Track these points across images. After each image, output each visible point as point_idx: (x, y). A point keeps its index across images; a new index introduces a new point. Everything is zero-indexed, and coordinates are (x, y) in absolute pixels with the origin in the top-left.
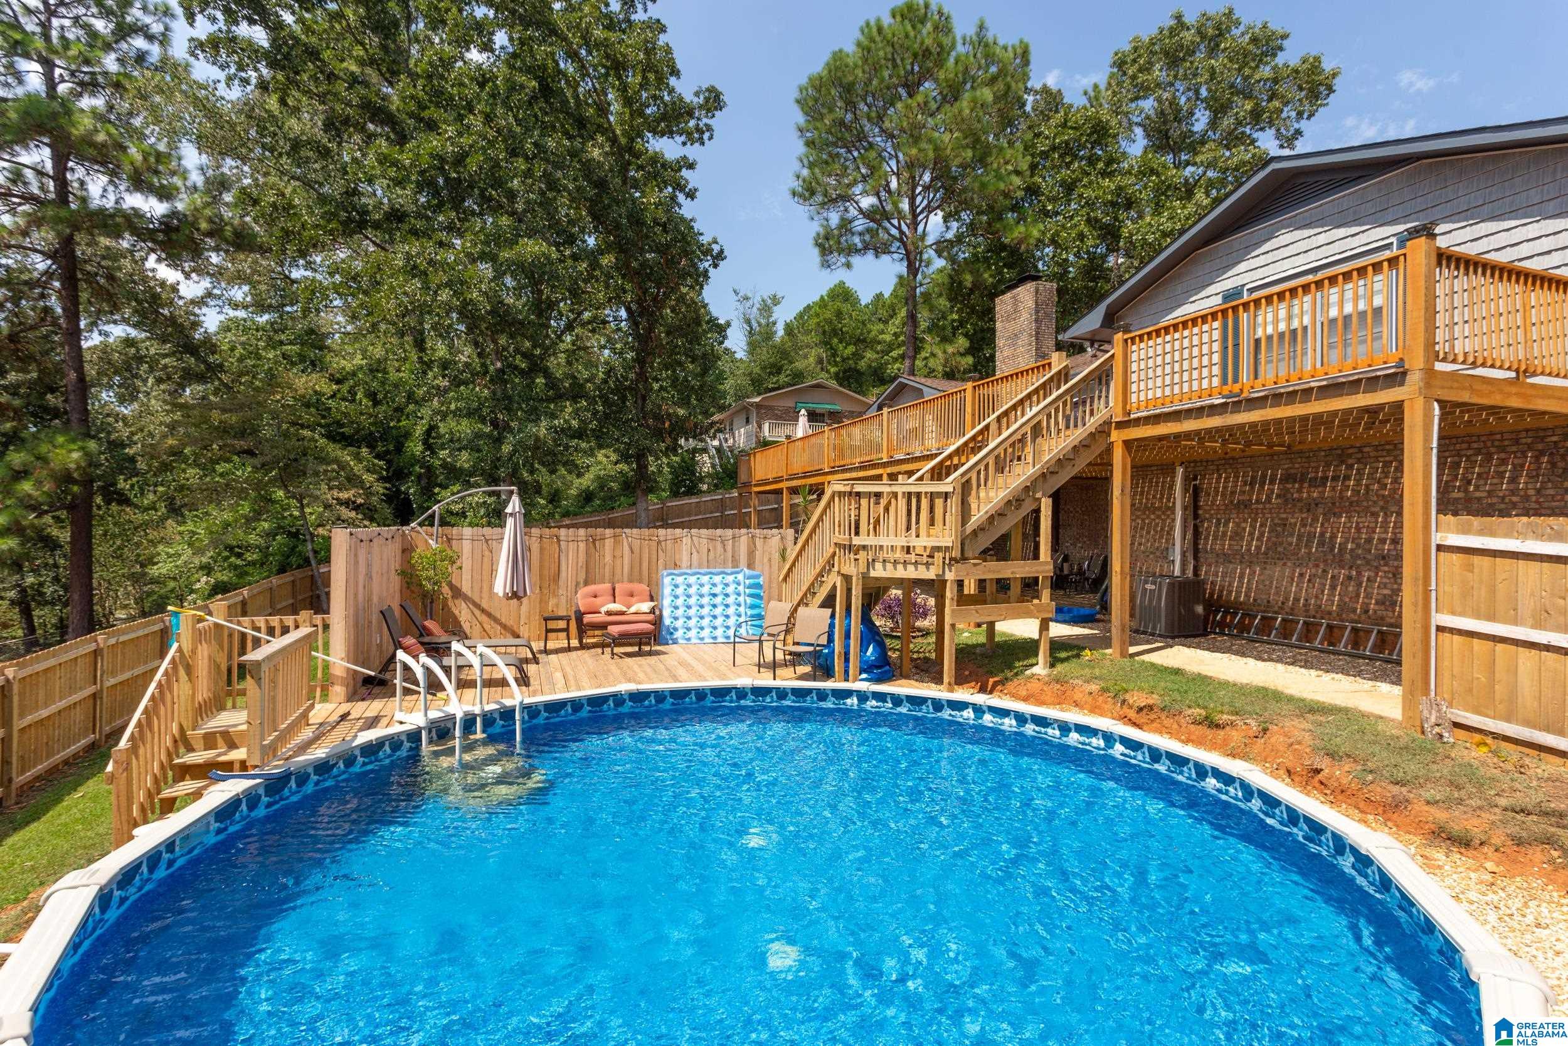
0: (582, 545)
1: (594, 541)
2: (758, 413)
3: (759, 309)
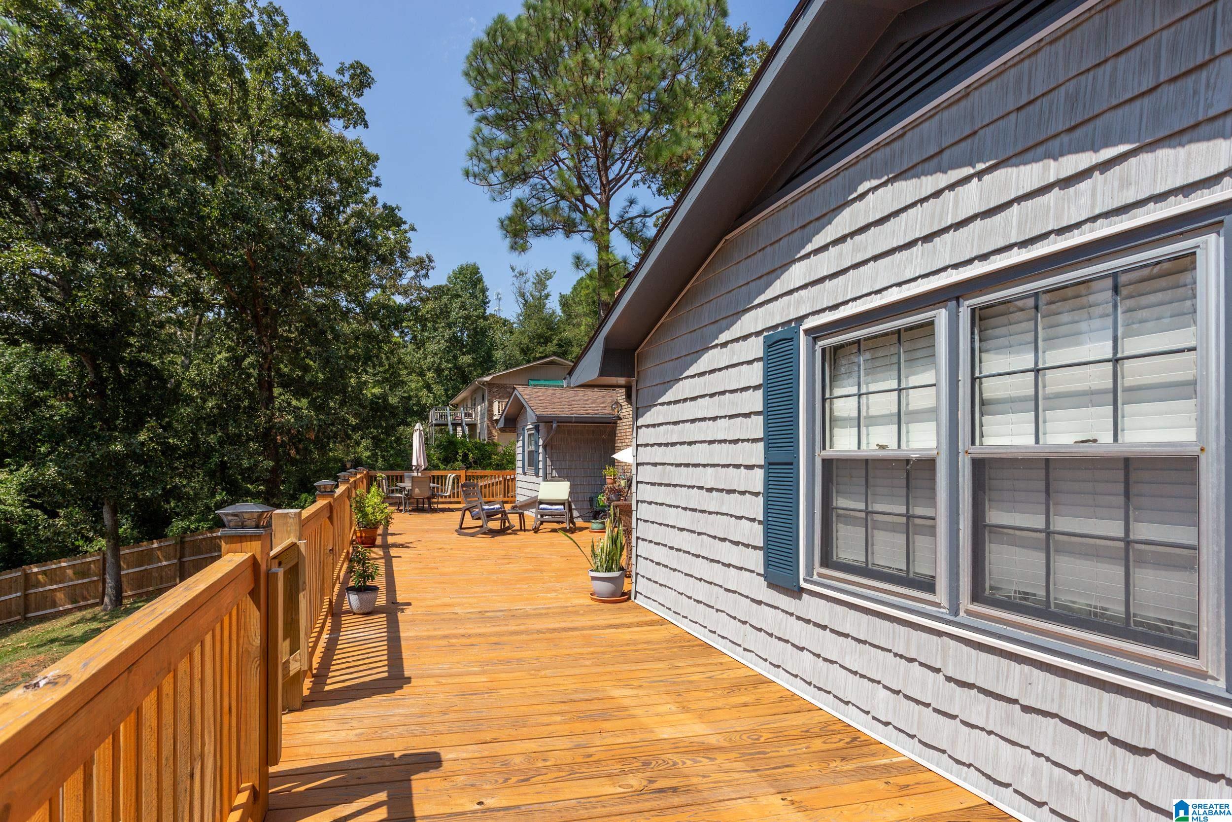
2: (489, 392)
3: (534, 283)
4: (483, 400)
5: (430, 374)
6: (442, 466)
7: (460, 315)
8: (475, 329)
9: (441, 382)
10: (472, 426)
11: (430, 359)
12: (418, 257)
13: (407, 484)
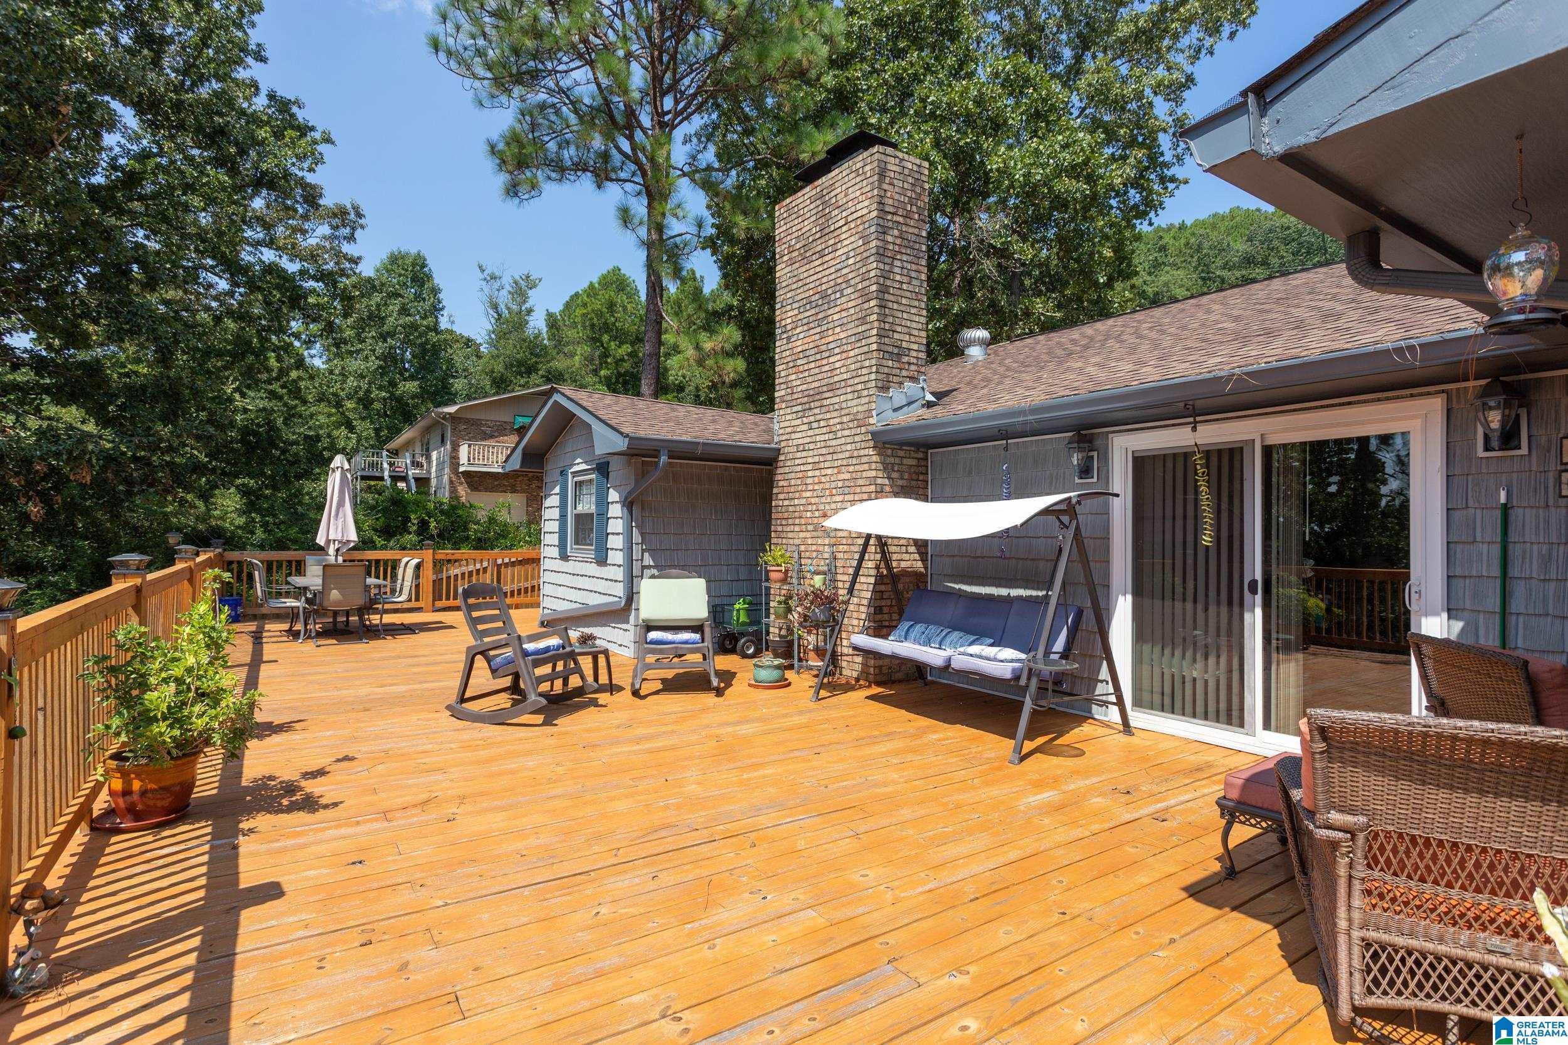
2: (454, 429)
3: (510, 292)
4: (443, 441)
5: (350, 405)
6: (379, 541)
7: (401, 322)
8: (422, 345)
9: (369, 416)
10: (423, 482)
11: (351, 382)
12: (336, 205)
13: (312, 578)
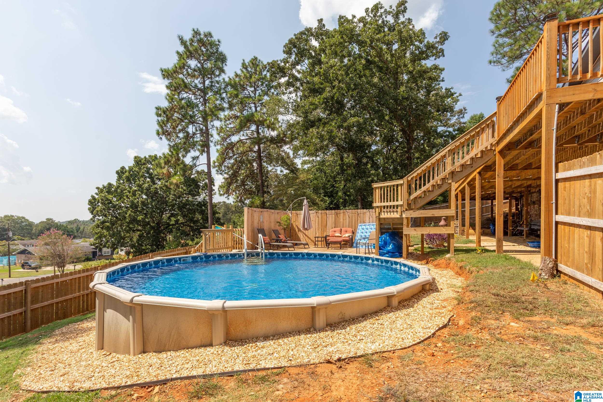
0: (333, 216)
1: (337, 214)
12: (459, 109)
